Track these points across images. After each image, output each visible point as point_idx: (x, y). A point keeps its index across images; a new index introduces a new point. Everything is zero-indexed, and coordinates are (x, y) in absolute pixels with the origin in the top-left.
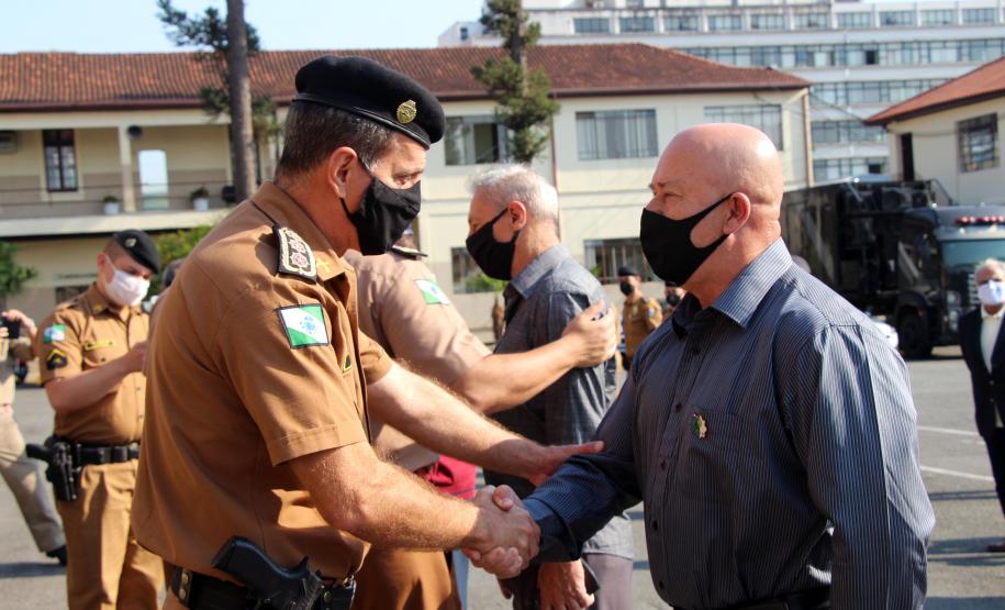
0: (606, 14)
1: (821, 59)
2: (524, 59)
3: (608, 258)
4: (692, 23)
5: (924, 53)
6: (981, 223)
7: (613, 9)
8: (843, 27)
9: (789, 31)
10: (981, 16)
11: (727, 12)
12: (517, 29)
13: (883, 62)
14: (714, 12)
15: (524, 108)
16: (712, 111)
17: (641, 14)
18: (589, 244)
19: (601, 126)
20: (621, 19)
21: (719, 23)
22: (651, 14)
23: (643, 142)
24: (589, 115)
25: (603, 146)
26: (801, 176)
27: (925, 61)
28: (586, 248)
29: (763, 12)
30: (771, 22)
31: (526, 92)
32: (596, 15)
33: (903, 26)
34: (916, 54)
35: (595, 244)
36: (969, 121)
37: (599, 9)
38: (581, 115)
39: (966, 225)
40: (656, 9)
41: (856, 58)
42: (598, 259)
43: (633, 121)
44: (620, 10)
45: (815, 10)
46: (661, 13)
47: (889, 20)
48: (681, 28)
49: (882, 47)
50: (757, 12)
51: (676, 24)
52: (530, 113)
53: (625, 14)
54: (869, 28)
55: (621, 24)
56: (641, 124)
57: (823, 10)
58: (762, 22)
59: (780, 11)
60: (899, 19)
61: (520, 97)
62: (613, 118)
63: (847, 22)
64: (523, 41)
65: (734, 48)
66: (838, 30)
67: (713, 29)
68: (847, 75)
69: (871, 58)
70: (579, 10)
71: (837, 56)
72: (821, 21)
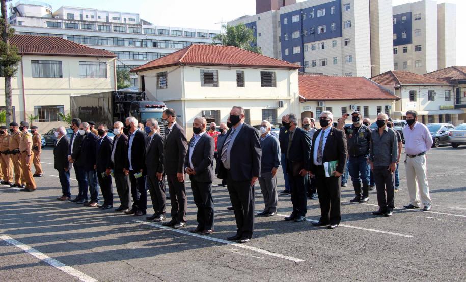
0: (59, 21)
1: (138, 44)
2: (8, 41)
3: (43, 112)
4: (92, 27)
5: (172, 45)
6: (153, 107)
7: (63, 20)
8: (145, 34)
9: (127, 33)
10: (190, 34)
11: (105, 25)
12: (5, 30)
13: (159, 46)
14: (100, 24)
15: (7, 59)
16: (82, 63)
17: (73, 22)
18: (36, 107)
19: (41, 65)
20: (65, 23)
21: (102, 28)
22: (77, 22)
23: (57, 72)
24: (37, 62)
25: (42, 73)
26: (113, 87)
27: (172, 47)
28: (35, 109)
29: (118, 26)
30: (121, 29)
31: (8, 53)
32: (56, 21)
33: (165, 35)
34: (169, 44)
35: (38, 107)
36: (160, 73)
37: (57, 19)
38: (33, 61)
39: (148, 107)
40: (79, 21)
41: (150, 44)
42: (40, 113)
43: (53, 65)
44: (65, 20)
45: (136, 27)
46: (80, 22)
47: (161, 32)
48: (88, 29)
49: (159, 41)
50: (116, 25)
51: (86, 27)
52: (10, 61)
53: (67, 22)
54: (154, 34)
55: (65, 25)
56: (56, 66)
57: (138, 27)
58: (117, 29)
59: (124, 26)
60: (164, 32)
61: (6, 54)
62: (45, 63)
63: (147, 32)
64: (8, 34)
65: (107, 37)
66: (144, 34)
67: (100, 30)
68: (147, 50)
69: (155, 45)
70: (49, 19)
71: (143, 43)
72: (138, 31)
